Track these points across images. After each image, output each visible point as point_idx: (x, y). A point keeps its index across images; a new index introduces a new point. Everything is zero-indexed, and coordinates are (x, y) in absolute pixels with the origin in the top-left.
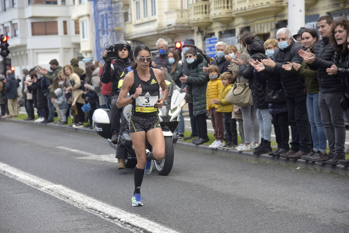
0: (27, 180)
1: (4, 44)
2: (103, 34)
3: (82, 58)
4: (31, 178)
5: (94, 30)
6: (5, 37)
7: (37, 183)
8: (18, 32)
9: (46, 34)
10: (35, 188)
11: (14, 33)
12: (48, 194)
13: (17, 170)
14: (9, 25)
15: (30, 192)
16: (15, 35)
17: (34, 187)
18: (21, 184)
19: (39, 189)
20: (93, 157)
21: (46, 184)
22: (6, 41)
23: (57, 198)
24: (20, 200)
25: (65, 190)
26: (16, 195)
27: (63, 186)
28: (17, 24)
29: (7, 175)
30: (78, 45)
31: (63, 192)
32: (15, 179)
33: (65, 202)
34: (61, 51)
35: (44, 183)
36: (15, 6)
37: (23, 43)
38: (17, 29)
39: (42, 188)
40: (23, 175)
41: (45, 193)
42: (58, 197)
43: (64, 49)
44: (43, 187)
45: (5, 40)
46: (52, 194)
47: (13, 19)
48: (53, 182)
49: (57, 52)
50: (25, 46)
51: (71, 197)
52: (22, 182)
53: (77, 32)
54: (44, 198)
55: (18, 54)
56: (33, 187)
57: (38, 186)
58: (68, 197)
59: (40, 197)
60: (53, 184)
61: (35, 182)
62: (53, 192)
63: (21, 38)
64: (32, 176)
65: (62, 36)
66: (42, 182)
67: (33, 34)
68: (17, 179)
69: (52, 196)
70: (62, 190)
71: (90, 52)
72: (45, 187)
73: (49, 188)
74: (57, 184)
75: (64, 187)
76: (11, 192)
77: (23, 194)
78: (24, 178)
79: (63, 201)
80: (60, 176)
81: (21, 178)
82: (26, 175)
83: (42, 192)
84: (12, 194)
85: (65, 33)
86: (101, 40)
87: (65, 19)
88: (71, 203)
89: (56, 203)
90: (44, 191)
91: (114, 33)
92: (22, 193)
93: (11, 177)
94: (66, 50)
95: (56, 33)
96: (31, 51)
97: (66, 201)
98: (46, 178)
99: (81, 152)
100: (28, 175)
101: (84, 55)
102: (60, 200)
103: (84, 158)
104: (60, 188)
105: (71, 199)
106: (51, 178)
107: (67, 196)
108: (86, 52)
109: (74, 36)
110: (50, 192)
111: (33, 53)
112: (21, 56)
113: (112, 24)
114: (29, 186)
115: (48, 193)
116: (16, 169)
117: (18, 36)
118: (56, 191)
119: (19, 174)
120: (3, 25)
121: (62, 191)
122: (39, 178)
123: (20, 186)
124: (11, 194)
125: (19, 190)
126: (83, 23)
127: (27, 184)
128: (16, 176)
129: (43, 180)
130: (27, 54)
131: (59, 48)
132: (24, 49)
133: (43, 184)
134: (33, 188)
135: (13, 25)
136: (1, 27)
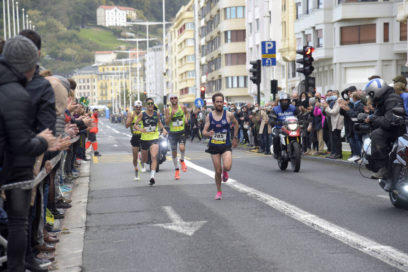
0: (343, 236)
1: (307, 59)
4: (348, 235)
6: (308, 49)
7: (356, 241)
8: (322, 41)
9: (359, 42)
10: (356, 247)
11: (317, 43)
12: (373, 257)
13: (329, 223)
14: (311, 32)
15: (349, 252)
16: (319, 46)
17: (353, 247)
18: (336, 241)
19: (360, 249)
21: (369, 244)
22: (311, 54)
23: (386, 263)
24: (338, 261)
25: (396, 254)
26: (332, 255)
27: (393, 249)
28: (321, 30)
29: (317, 229)
30: (403, 56)
31: (393, 256)
32: (328, 234)
33: (399, 269)
34: (379, 64)
35: (367, 243)
36: (321, 6)
37: (329, 55)
38: (322, 38)
39: (364, 249)
40: (338, 230)
41: (369, 255)
42: (387, 262)
43: (383, 61)
44: (365, 247)
45: (308, 53)
46: (379, 258)
47: (317, 25)
48: (378, 242)
49: (374, 66)
50: (331, 59)
51: (406, 264)
52: (337, 239)
53: (403, 38)
54: (369, 261)
55: (320, 70)
56: (352, 246)
57: (359, 245)
58: (401, 263)
59: (364, 260)
60: (378, 244)
61: (354, 240)
62: (381, 255)
63: (325, 49)
64: (349, 232)
65: (380, 44)
66: (364, 241)
67: (342, 43)
68: (331, 235)
69: (380, 260)
70: (392, 253)
72: (368, 248)
73: (374, 250)
74: (384, 246)
75: (394, 250)
76: (325, 251)
77: (340, 255)
78: (340, 235)
79: (395, 268)
80: (387, 234)
81: (336, 233)
82: (341, 230)
83: (365, 253)
84: (326, 253)
85: (386, 39)
87: (386, 21)
89: (386, 269)
90: (367, 253)
92: (339, 253)
93: (322, 232)
94: (386, 62)
95: (374, 41)
96: (338, 65)
97: (400, 268)
98: (368, 236)
100: (344, 231)
102: (391, 266)
104: (389, 250)
105: (406, 266)
106: (374, 236)
107: (400, 262)
109: (397, 43)
110: (376, 254)
111: (341, 68)
112: (325, 72)
114: (347, 245)
115: (374, 256)
116: (327, 222)
117: (322, 47)
118: (384, 254)
119: (332, 229)
120: (304, 32)
121: (392, 254)
122: (359, 235)
123: (336, 244)
124: (326, 254)
125: (335, 249)
127: (345, 242)
128: (328, 231)
129: (365, 238)
130: (333, 70)
131: (376, 61)
132: (328, 63)
133: (365, 244)
134: (352, 247)
135: (317, 32)
136: (301, 36)
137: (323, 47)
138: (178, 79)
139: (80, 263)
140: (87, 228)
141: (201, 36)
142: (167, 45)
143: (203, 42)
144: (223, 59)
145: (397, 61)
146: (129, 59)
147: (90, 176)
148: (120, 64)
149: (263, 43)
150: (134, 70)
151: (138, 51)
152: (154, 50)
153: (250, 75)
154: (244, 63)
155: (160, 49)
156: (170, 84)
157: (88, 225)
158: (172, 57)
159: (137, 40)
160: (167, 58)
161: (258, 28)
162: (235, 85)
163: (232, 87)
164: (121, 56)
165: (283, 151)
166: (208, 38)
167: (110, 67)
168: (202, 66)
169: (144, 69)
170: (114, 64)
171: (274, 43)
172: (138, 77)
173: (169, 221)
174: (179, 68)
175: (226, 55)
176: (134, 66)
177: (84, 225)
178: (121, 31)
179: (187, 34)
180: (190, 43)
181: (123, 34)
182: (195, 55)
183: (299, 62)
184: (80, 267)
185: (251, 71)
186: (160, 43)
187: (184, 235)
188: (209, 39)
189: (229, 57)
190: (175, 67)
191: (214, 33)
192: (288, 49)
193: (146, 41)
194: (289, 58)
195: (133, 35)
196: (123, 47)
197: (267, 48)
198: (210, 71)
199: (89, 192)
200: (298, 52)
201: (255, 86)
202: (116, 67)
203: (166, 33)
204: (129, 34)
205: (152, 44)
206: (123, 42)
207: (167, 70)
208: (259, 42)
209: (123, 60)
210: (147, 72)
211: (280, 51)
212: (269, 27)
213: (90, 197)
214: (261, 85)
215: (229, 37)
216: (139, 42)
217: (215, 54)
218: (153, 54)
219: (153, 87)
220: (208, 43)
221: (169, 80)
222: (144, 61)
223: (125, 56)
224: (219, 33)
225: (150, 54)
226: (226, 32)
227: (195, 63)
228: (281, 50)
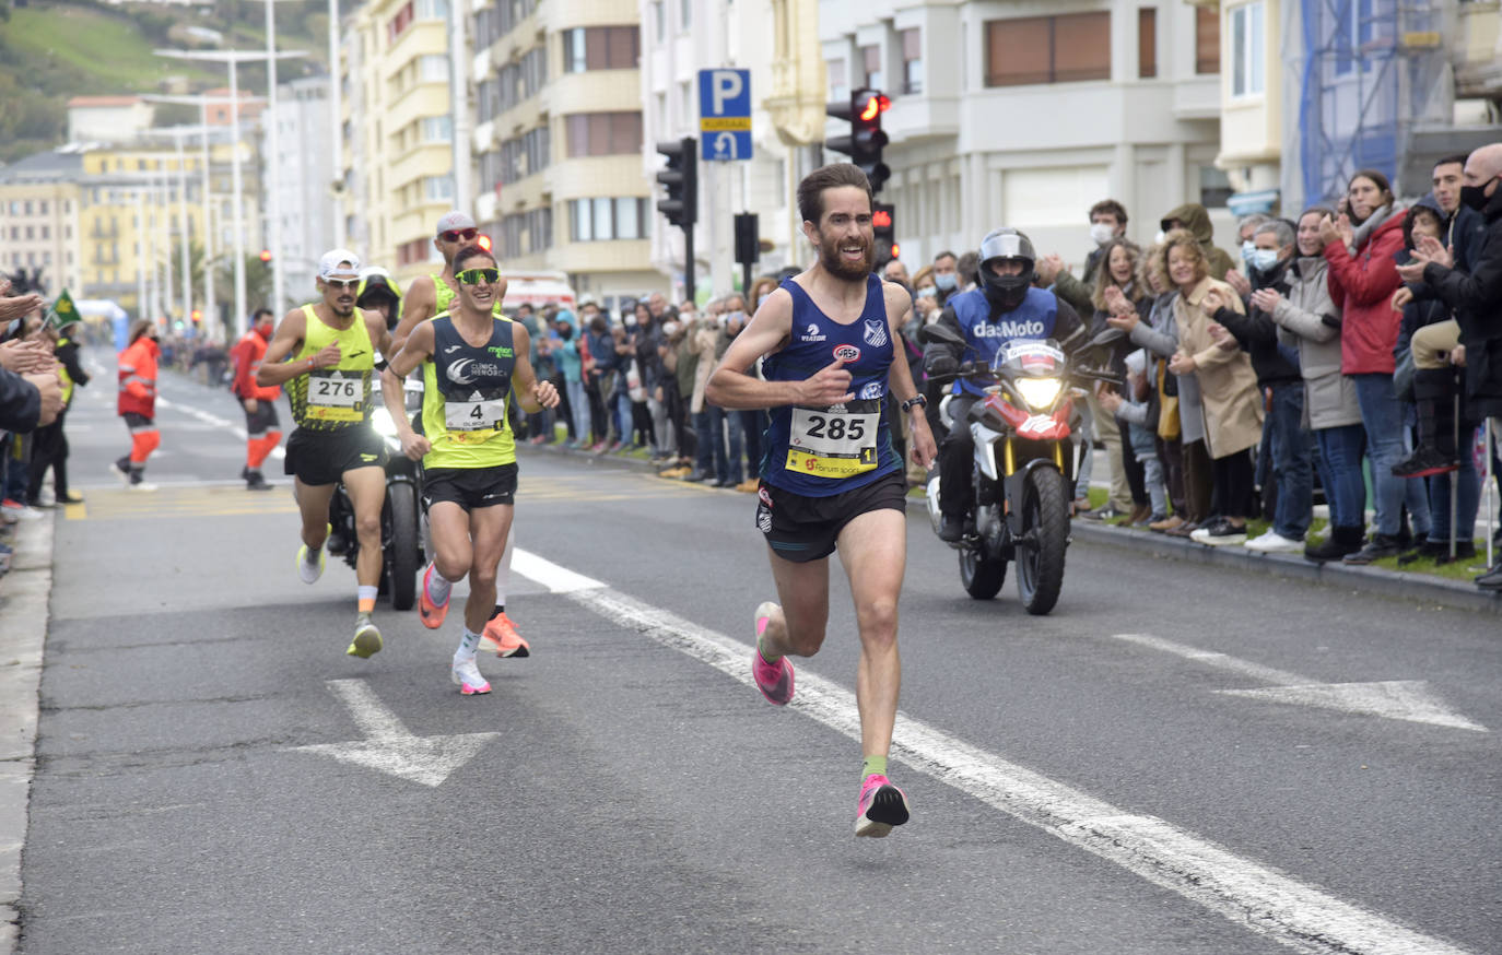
0: (992, 784)
1: (865, 136)
2: (1343, 67)
3: (1229, 192)
4: (1009, 780)
5: (1297, 51)
6: (868, 100)
7: (1038, 801)
8: (918, 73)
9: (1052, 77)
10: (1034, 823)
11: (900, 80)
12: (1094, 855)
13: (943, 737)
14: (879, 37)
15: (1011, 841)
16: (907, 89)
17: (1027, 821)
18: (964, 801)
19: (1050, 829)
20: (1300, 689)
21: (1083, 809)
22: (877, 119)
23: (1139, 876)
24: (973, 875)
25: (1174, 843)
26: (949, 852)
27: (1165, 824)
28: (916, 30)
29: (900, 758)
30: (1208, 129)
31: (1165, 852)
32: (937, 777)
33: (1183, 898)
34: (1121, 158)
35: (1075, 806)
37: (943, 125)
38: (918, 58)
39: (1064, 827)
40: (972, 760)
41: (1080, 851)
42: (1144, 872)
43: (1137, 147)
44: (1069, 823)
45: (868, 115)
46: (1116, 859)
47: (899, 11)
48: (1114, 804)
49: (1103, 166)
50: (951, 139)
51: (1210, 878)
52: (969, 795)
53: (1207, 63)
54: (1080, 872)
55: (915, 176)
56: (1022, 818)
57: (1045, 815)
58: (1192, 877)
59: (1062, 868)
60: (1114, 810)
61: (1031, 796)
62: (1121, 848)
63: (931, 100)
64: (1013, 767)
65: (1127, 86)
66: (1063, 800)
67: (992, 79)
68: (947, 779)
69: (1117, 866)
70: (1163, 841)
71: (1272, 162)
72: (1077, 824)
73: (1100, 831)
74: (1135, 814)
75: (1168, 829)
76: (925, 837)
77: (980, 850)
78: (979, 778)
79: (1170, 892)
80: (1144, 774)
81: (965, 773)
82: (985, 761)
83: (1066, 843)
84: (930, 844)
85: (1147, 68)
86: (1327, 99)
88: (1214, 907)
89: (1140, 900)
90: (1075, 842)
91: (1403, 64)
92: (975, 844)
93: (918, 767)
94: (1146, 152)
95: (1102, 72)
96: (976, 162)
97: (1188, 892)
98: (1078, 781)
99: (1239, 665)
100: (994, 764)
101: (1236, 179)
102: (1159, 887)
103: (1253, 693)
104: (1152, 831)
105: (1211, 888)
106: (1100, 780)
107: (1188, 871)
108: (1248, 166)
109: (1185, 83)
110: (1105, 846)
111: (988, 171)
112: (931, 186)
113: (1391, 17)
114: (1004, 813)
115: (1098, 853)
116: (934, 733)
117: (918, 92)
118: (1133, 846)
119: (954, 756)
120: (852, 37)
121: (1160, 845)
122: (1047, 780)
123: (964, 813)
124: (929, 847)
125: (961, 830)
126: (1240, 19)
127: (996, 806)
128: (938, 765)
129: (1067, 790)
130: (958, 178)
131: (1111, 147)
132: (942, 154)
133: (1067, 810)
134: (1023, 823)
135: (899, 37)
136: (844, 51)
137: (925, 94)
138: (388, 205)
139: (13, 894)
140: (40, 762)
141: (474, 47)
142: (345, 79)
143: (482, 67)
144: (558, 133)
145: (1187, 146)
146: (202, 130)
147: (52, 567)
148: (168, 146)
149: (706, 78)
150: (220, 169)
151: (233, 99)
152: (298, 96)
153: (658, 195)
154: (636, 147)
155: (321, 94)
156: (359, 226)
157: (45, 749)
158: (364, 124)
159: (232, 56)
160: (346, 125)
161: (685, 19)
162: (604, 230)
163: (593, 237)
164: (169, 116)
165: (983, 509)
166: (501, 53)
167: (131, 159)
168: (478, 157)
169: (258, 165)
170: (143, 145)
171: (745, 75)
172: (236, 198)
173: (354, 733)
174: (394, 163)
175: (569, 118)
176: (220, 155)
177: (30, 751)
178: (170, 22)
179: (420, 39)
180: (434, 72)
181: (175, 32)
182: (451, 117)
183: (837, 146)
184: (14, 906)
185: (660, 179)
186: (318, 69)
187: (409, 785)
188: (503, 57)
189: (581, 127)
190: (375, 161)
191: (523, 36)
192: (798, 100)
193: (263, 64)
194: (799, 133)
195: (215, 36)
196: (178, 81)
197: (719, 95)
198: (510, 177)
199: (51, 626)
200: (834, 112)
201: (676, 235)
202: (150, 157)
203: (343, 32)
204: (199, 33)
205: (288, 73)
206: (178, 65)
207: (348, 173)
208: (689, 74)
209: (179, 133)
210: (272, 178)
211: (768, 105)
212: (724, 16)
213: (54, 647)
214: (700, 231)
215: (579, 50)
216: (241, 65)
217: (526, 115)
218: (292, 109)
219: (296, 234)
220: (500, 71)
221: (357, 207)
222: (259, 136)
223: (186, 116)
224: (541, 36)
225: (280, 111)
226: (567, 35)
227: (452, 148)
228: (774, 104)
